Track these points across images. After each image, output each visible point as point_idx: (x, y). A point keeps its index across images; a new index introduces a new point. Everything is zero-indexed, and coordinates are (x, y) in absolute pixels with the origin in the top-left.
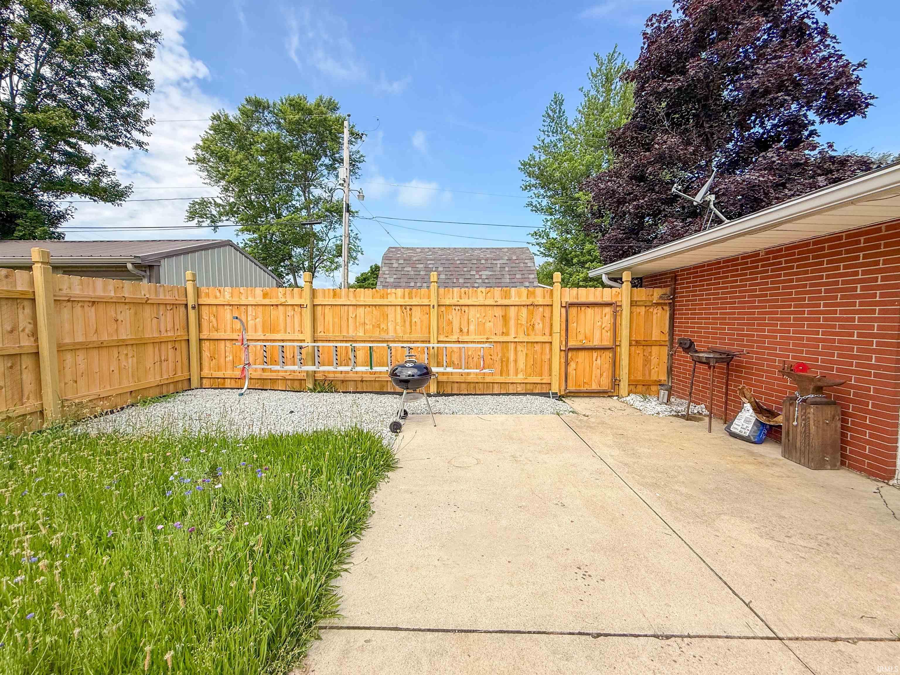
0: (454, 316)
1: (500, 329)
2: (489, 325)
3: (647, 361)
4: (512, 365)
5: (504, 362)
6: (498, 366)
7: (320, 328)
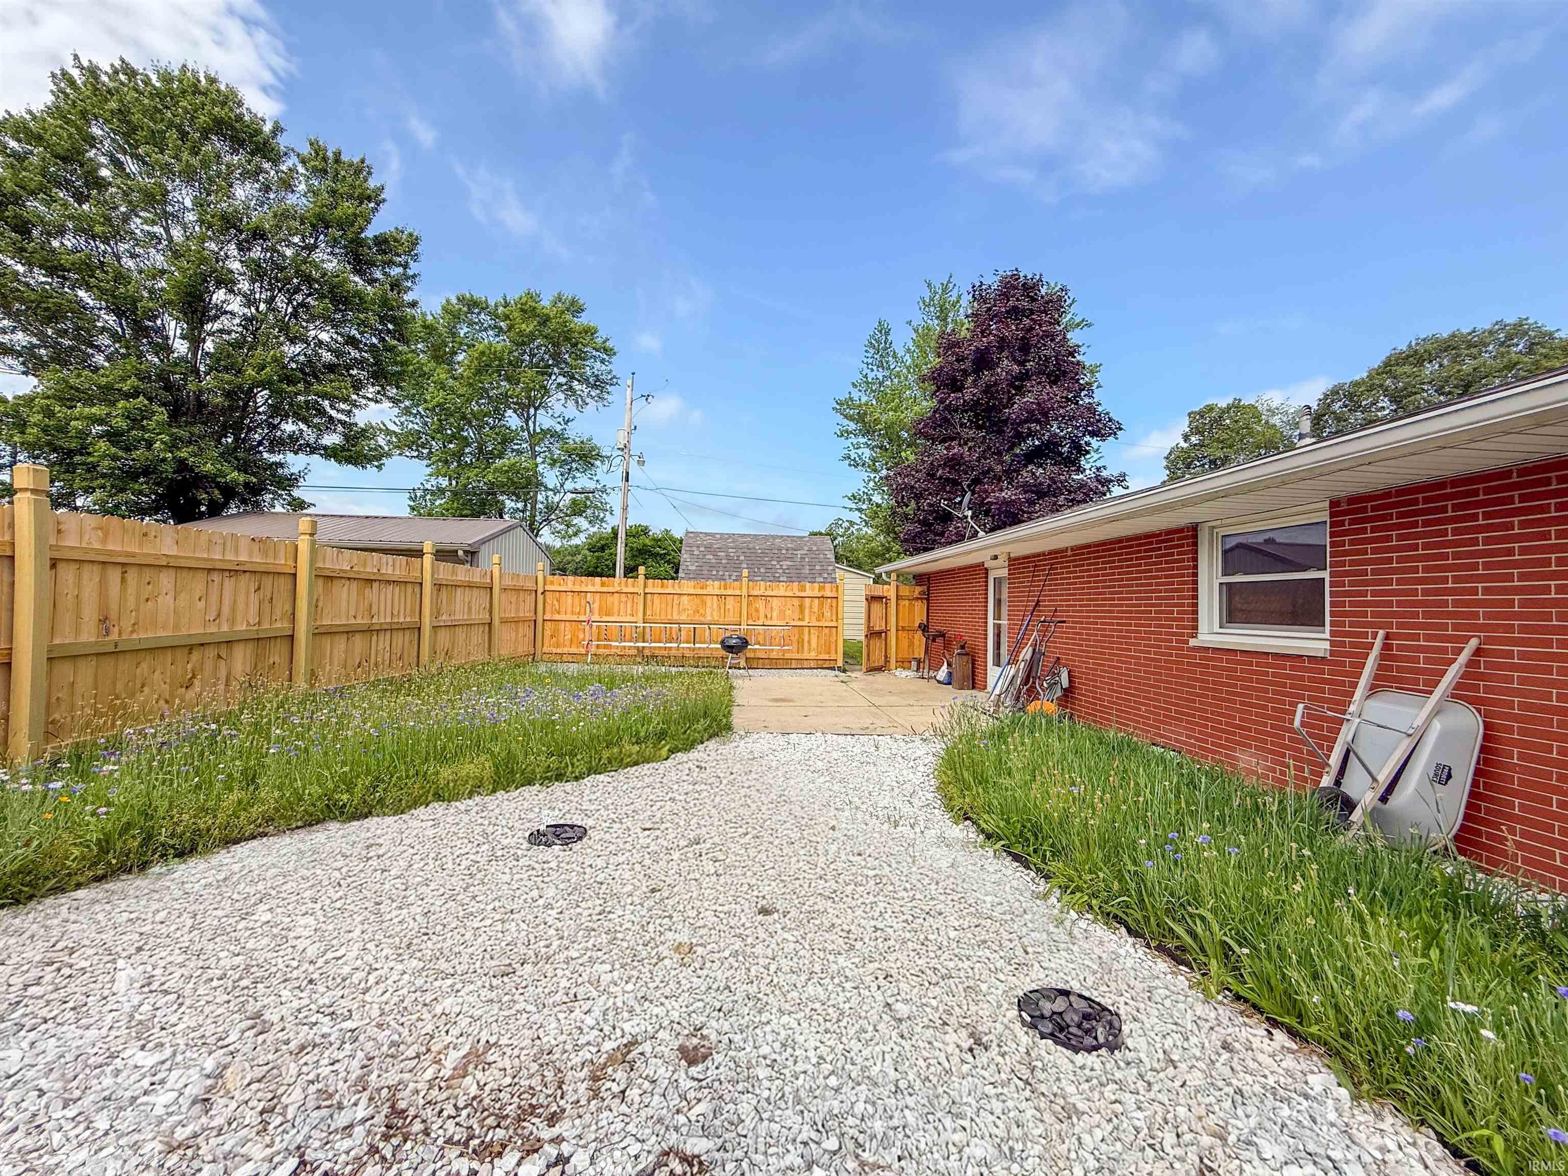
0: (760, 604)
1: (796, 616)
2: (788, 612)
3: (911, 644)
4: (806, 645)
5: (800, 642)
6: (795, 645)
7: (649, 613)
